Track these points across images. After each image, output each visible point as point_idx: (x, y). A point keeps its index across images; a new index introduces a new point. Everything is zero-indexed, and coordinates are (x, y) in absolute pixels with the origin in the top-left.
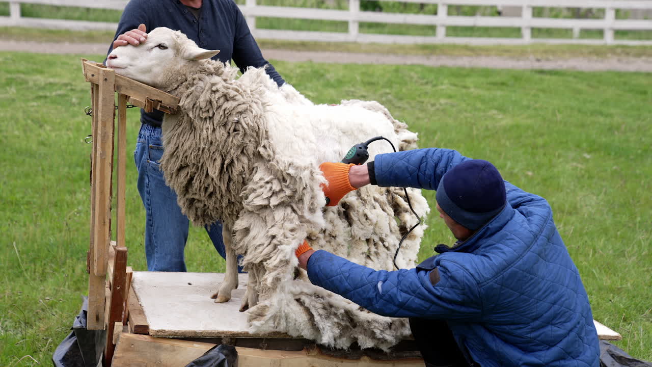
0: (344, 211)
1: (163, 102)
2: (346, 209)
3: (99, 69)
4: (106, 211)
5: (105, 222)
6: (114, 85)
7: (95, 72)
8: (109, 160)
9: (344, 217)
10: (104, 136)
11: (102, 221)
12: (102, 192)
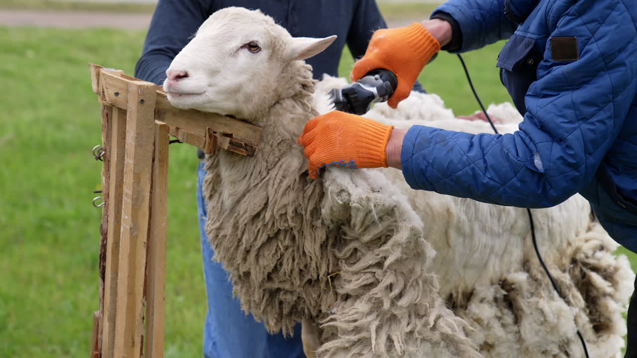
0: (504, 295)
1: (234, 136)
2: (508, 291)
3: (127, 84)
4: (137, 323)
5: (134, 343)
6: (155, 110)
7: (120, 89)
8: (143, 238)
9: (504, 304)
10: (137, 199)
11: (131, 341)
12: (131, 293)
